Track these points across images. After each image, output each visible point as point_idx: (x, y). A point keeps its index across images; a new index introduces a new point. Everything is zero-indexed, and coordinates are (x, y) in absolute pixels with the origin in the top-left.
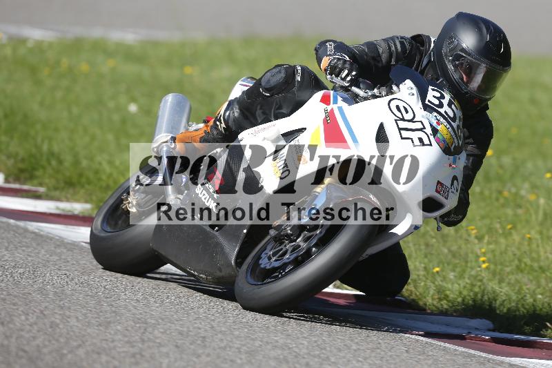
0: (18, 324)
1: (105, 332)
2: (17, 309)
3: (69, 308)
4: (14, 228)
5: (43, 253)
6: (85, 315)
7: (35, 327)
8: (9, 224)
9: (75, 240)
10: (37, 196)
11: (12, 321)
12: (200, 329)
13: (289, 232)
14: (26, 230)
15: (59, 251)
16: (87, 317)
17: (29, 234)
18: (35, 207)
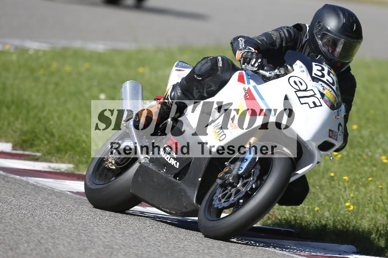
0: (22, 250)
1: (84, 255)
2: (22, 239)
3: (58, 238)
4: (20, 182)
5: (40, 199)
6: (69, 243)
7: (35, 252)
8: (15, 179)
9: (62, 190)
10: (36, 159)
11: (18, 248)
12: (150, 252)
13: (231, 181)
14: (28, 183)
15: (51, 198)
16: (70, 245)
17: (30, 186)
18: (34, 167)
